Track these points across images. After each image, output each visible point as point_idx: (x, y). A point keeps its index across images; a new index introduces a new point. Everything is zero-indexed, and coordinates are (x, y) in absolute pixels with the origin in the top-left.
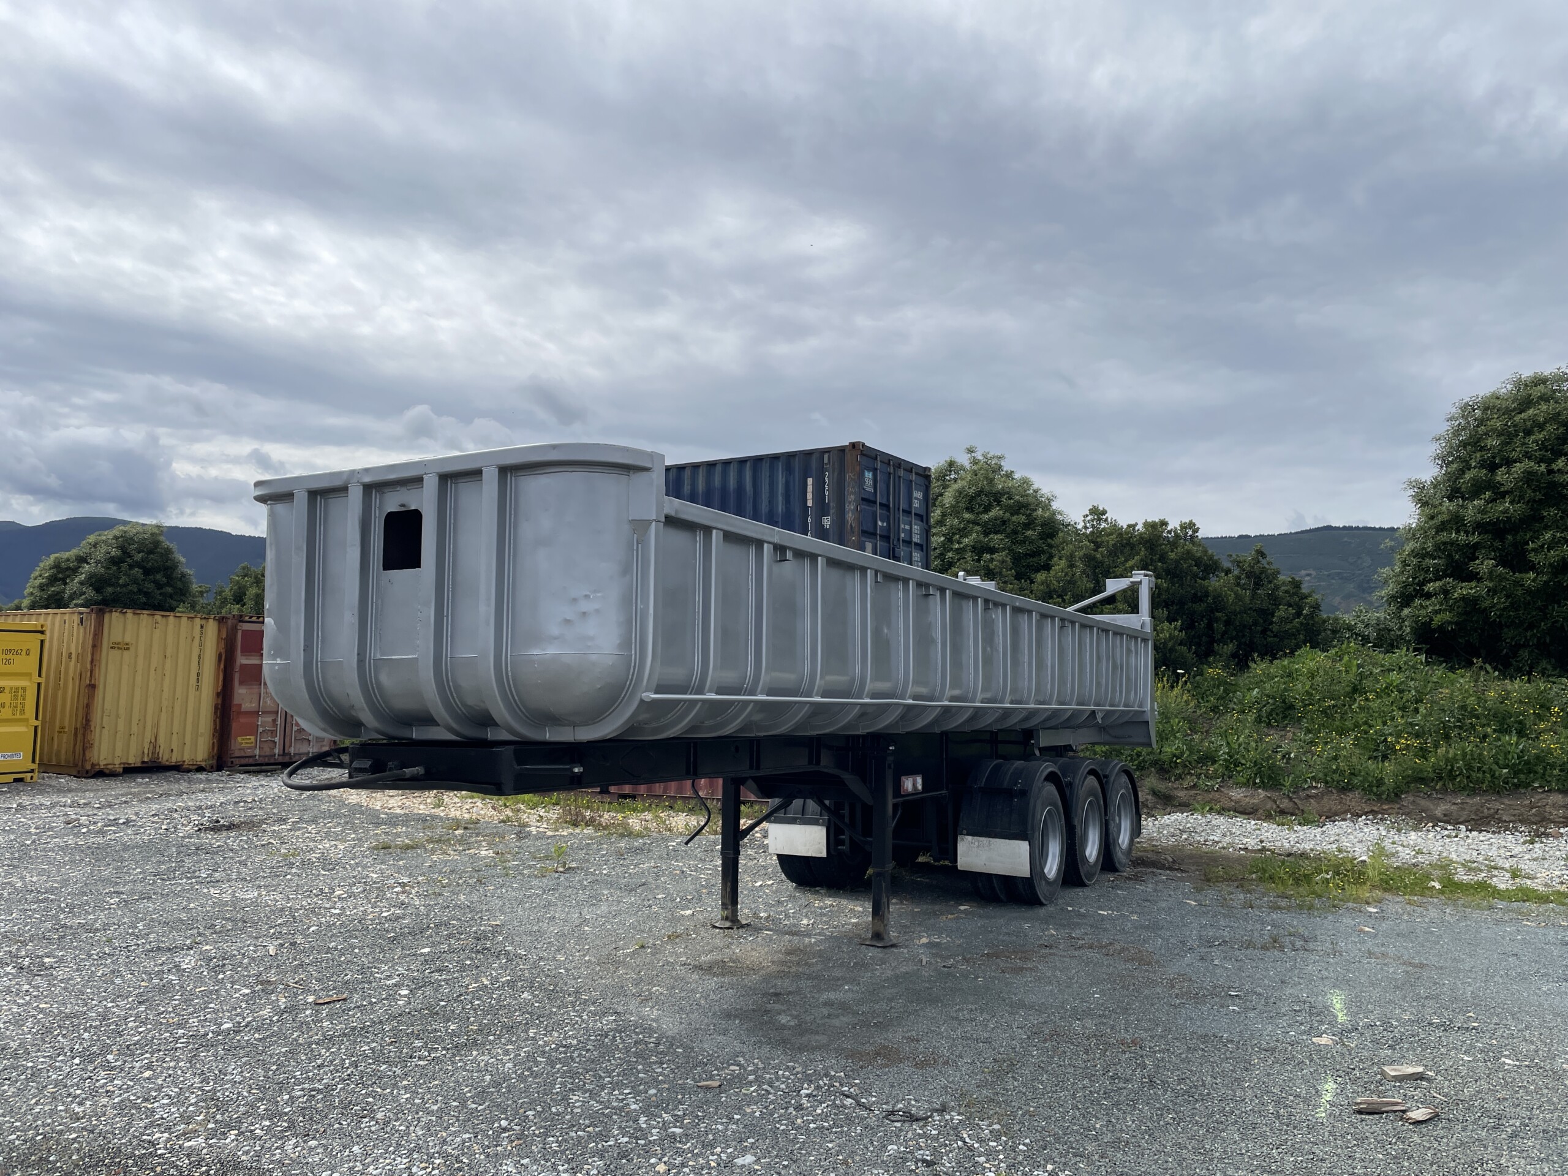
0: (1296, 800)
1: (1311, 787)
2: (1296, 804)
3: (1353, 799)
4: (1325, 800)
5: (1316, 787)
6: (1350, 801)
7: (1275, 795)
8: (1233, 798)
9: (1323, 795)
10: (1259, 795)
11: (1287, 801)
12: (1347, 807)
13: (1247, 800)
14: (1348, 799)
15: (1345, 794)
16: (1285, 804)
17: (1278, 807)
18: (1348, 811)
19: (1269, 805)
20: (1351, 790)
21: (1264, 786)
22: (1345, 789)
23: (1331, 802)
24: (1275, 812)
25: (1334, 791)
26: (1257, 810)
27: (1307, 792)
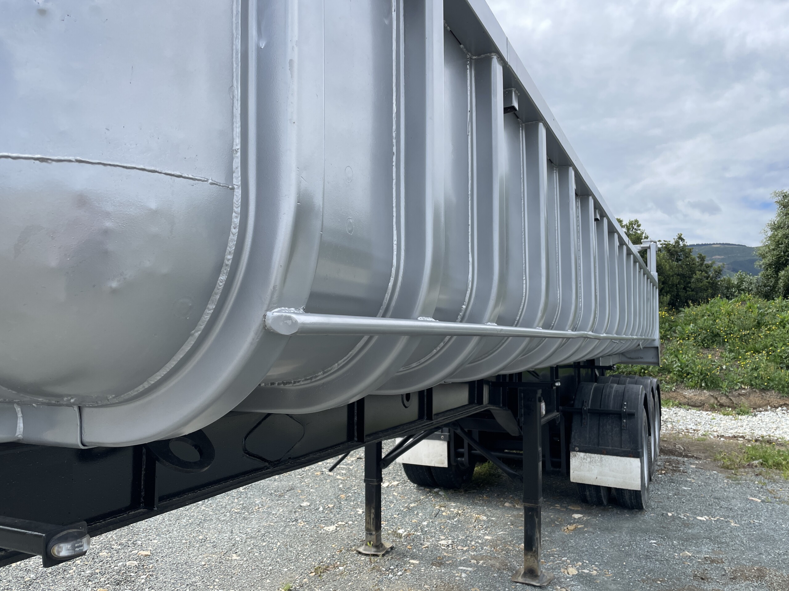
0: (732, 398)
1: (741, 388)
2: (731, 400)
3: (772, 396)
4: (751, 397)
5: (744, 389)
6: (769, 397)
7: (716, 394)
8: (687, 396)
9: (750, 394)
10: (705, 394)
11: (724, 398)
12: (767, 402)
13: (697, 397)
14: (768, 396)
15: (764, 393)
16: (723, 400)
17: (719, 402)
18: (769, 404)
19: (712, 401)
20: (768, 390)
21: (707, 387)
22: (764, 390)
23: (756, 398)
24: (716, 405)
25: (757, 391)
26: (704, 404)
27: (739, 392)
